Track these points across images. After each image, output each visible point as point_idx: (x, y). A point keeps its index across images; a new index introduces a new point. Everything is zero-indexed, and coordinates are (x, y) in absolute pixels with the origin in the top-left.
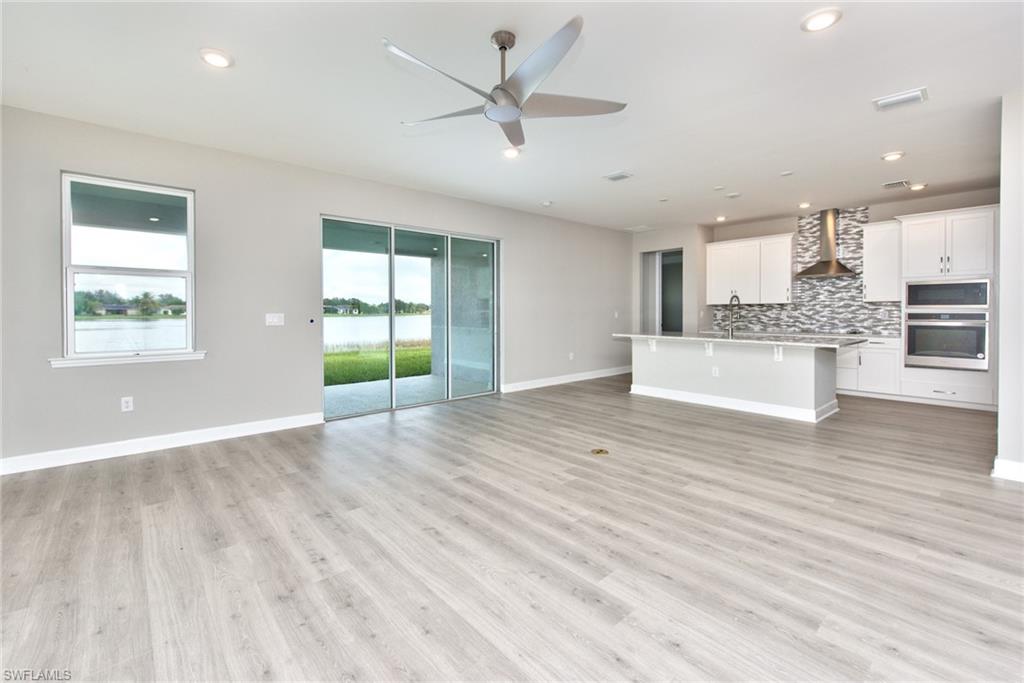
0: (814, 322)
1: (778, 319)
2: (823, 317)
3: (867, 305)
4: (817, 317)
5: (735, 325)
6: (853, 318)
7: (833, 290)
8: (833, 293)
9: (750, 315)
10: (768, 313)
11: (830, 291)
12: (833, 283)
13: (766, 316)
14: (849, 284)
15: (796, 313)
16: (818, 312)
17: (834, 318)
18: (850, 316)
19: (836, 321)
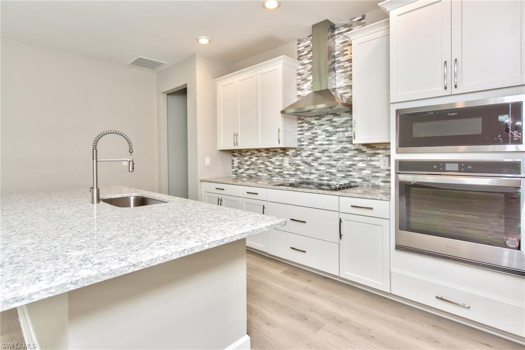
0: (313, 171)
1: (281, 166)
2: (321, 164)
3: (364, 149)
4: (315, 164)
5: (248, 172)
6: (351, 166)
7: (330, 129)
8: (331, 134)
9: (259, 162)
10: (273, 160)
11: (327, 131)
12: (330, 120)
13: (271, 162)
15: (297, 160)
16: (316, 159)
17: (332, 166)
18: (348, 163)
19: (334, 170)
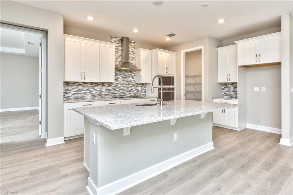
0: (117, 92)
1: (101, 91)
2: (120, 89)
4: (118, 89)
5: (75, 96)
6: (131, 90)
7: (124, 76)
8: (124, 78)
9: (85, 89)
11: (123, 77)
12: (124, 73)
13: (94, 89)
14: (130, 75)
15: (110, 88)
16: (119, 87)
17: (125, 90)
19: (125, 92)
